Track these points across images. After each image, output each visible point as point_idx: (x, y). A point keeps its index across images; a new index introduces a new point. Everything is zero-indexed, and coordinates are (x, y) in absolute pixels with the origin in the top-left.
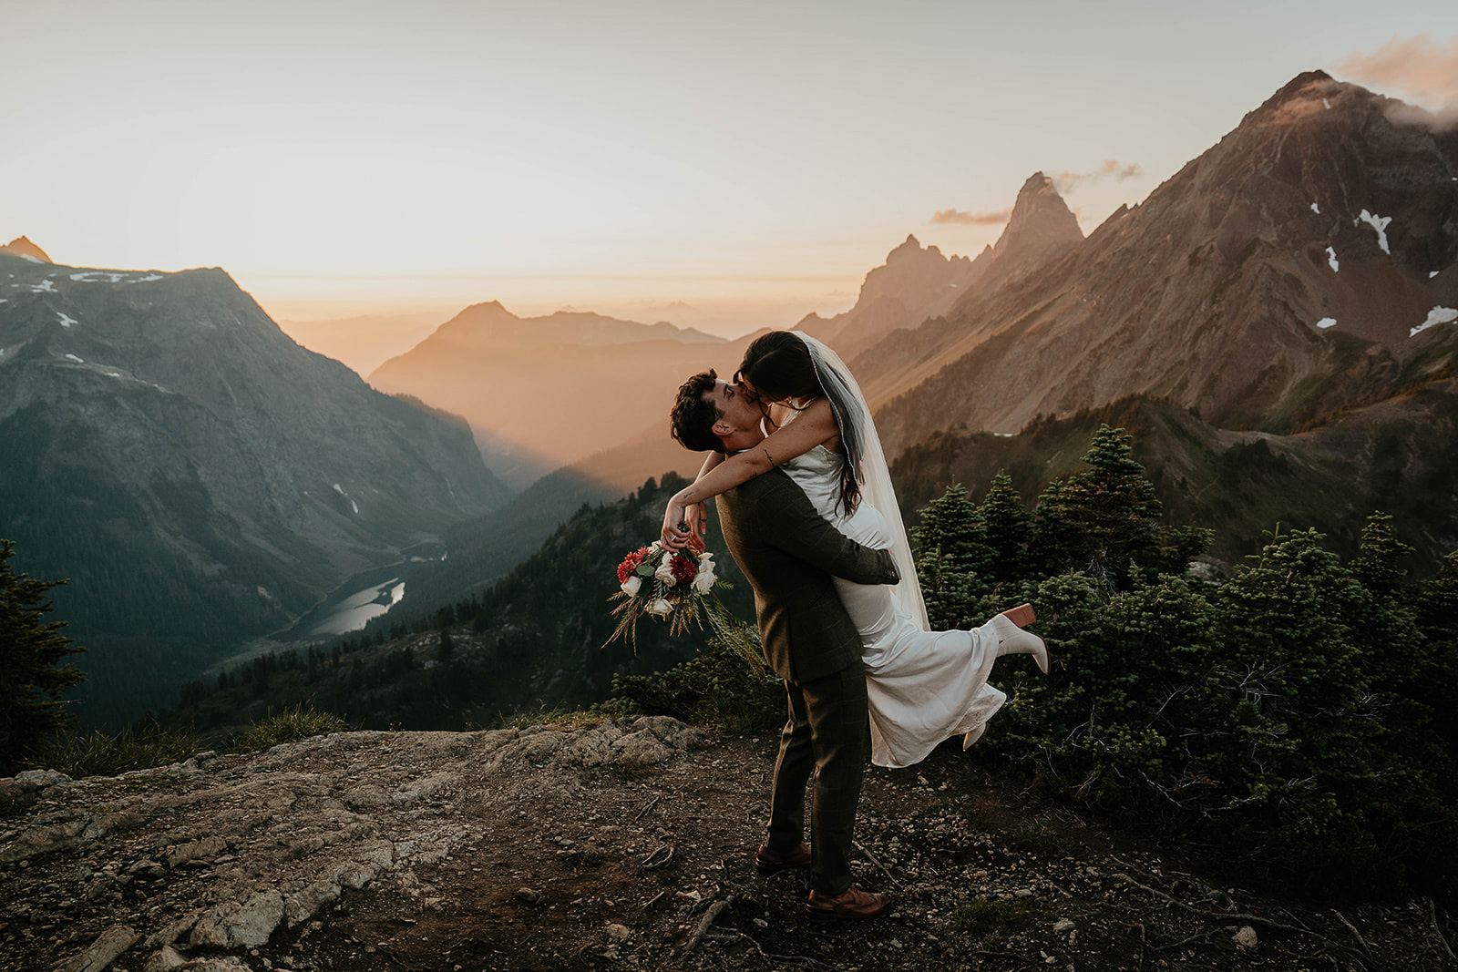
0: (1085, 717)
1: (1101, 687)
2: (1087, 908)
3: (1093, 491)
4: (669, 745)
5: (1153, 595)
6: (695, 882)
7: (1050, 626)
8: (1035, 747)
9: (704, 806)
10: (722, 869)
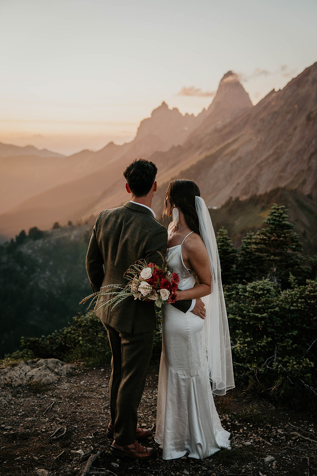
0: (272, 353)
1: (279, 338)
2: (280, 450)
3: (270, 238)
4: (57, 374)
5: (304, 291)
6: (79, 445)
7: (253, 307)
8: (248, 369)
9: (79, 405)
10: (93, 438)
